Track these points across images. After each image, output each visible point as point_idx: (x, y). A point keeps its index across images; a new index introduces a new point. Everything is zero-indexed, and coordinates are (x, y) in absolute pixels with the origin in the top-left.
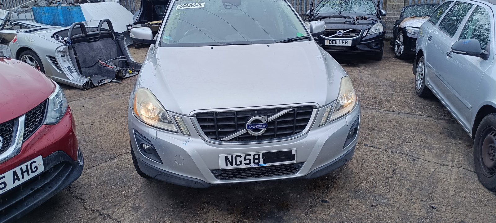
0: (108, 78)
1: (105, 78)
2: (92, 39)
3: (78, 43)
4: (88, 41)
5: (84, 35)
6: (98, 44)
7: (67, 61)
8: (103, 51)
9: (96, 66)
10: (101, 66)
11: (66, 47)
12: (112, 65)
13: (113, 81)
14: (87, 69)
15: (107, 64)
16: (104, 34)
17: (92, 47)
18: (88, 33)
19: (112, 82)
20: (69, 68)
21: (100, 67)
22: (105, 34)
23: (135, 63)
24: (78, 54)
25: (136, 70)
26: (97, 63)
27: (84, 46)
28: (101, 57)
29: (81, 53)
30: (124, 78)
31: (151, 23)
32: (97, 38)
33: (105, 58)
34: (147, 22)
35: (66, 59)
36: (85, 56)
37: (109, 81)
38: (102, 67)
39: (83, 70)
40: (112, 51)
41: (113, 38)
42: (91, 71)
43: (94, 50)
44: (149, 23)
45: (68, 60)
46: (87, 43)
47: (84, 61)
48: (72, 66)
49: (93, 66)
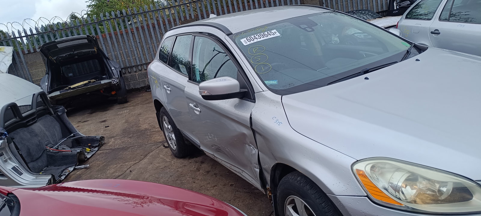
0: (69, 166)
1: (64, 167)
2: (28, 122)
3: (14, 132)
4: (26, 125)
5: (17, 119)
6: (38, 126)
7: (9, 161)
8: (47, 133)
9: (45, 155)
10: (51, 153)
11: (3, 142)
12: (65, 148)
13: (76, 167)
14: (34, 163)
15: (57, 149)
16: (40, 112)
17: (33, 132)
18: (24, 115)
19: (75, 169)
20: (14, 168)
21: (50, 155)
22: (42, 111)
23: (89, 137)
24: (19, 147)
25: (94, 145)
26: (44, 151)
27: (22, 134)
28: (47, 142)
29: (22, 143)
30: (87, 160)
31: (72, 87)
32: (34, 119)
33: (51, 141)
34: (67, 87)
35: (7, 158)
36: (27, 146)
37: (71, 169)
38: (53, 154)
39: (30, 165)
40: (56, 130)
41: (50, 114)
42: (40, 164)
43: (36, 135)
44: (70, 88)
45: (10, 159)
46: (25, 129)
47: (29, 153)
48: (17, 165)
49: (40, 156)
